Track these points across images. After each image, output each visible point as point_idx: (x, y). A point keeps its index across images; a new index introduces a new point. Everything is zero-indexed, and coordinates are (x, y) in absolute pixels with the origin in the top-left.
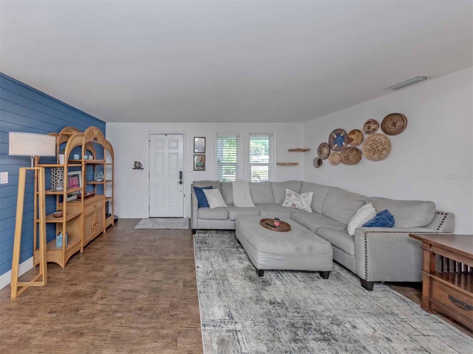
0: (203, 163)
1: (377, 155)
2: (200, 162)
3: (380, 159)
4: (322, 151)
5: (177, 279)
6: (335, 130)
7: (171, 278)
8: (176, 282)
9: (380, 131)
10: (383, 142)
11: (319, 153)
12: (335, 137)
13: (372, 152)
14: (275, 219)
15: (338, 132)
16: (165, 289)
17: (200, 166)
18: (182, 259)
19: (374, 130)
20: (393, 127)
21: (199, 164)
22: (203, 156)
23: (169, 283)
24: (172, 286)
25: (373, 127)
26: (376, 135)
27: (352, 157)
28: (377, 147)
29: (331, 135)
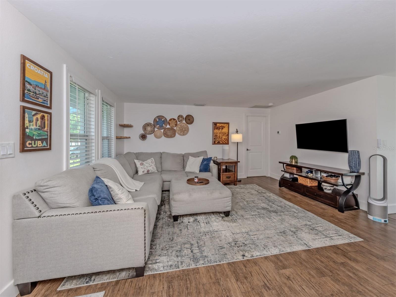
0: (47, 132)
1: (182, 133)
2: (39, 129)
3: (184, 135)
4: (146, 129)
5: (283, 279)
6: (158, 116)
7: (290, 288)
8: (288, 278)
9: (184, 122)
10: (185, 127)
11: (144, 130)
12: (158, 120)
13: (180, 131)
14: (195, 177)
15: (160, 117)
16: (313, 290)
17: (39, 140)
18: (237, 280)
19: (181, 120)
20: (189, 121)
21: (35, 133)
22: (46, 115)
23: (299, 288)
24: (300, 282)
25: (181, 119)
26: (182, 123)
27: (169, 133)
28: (182, 129)
29: (155, 119)
